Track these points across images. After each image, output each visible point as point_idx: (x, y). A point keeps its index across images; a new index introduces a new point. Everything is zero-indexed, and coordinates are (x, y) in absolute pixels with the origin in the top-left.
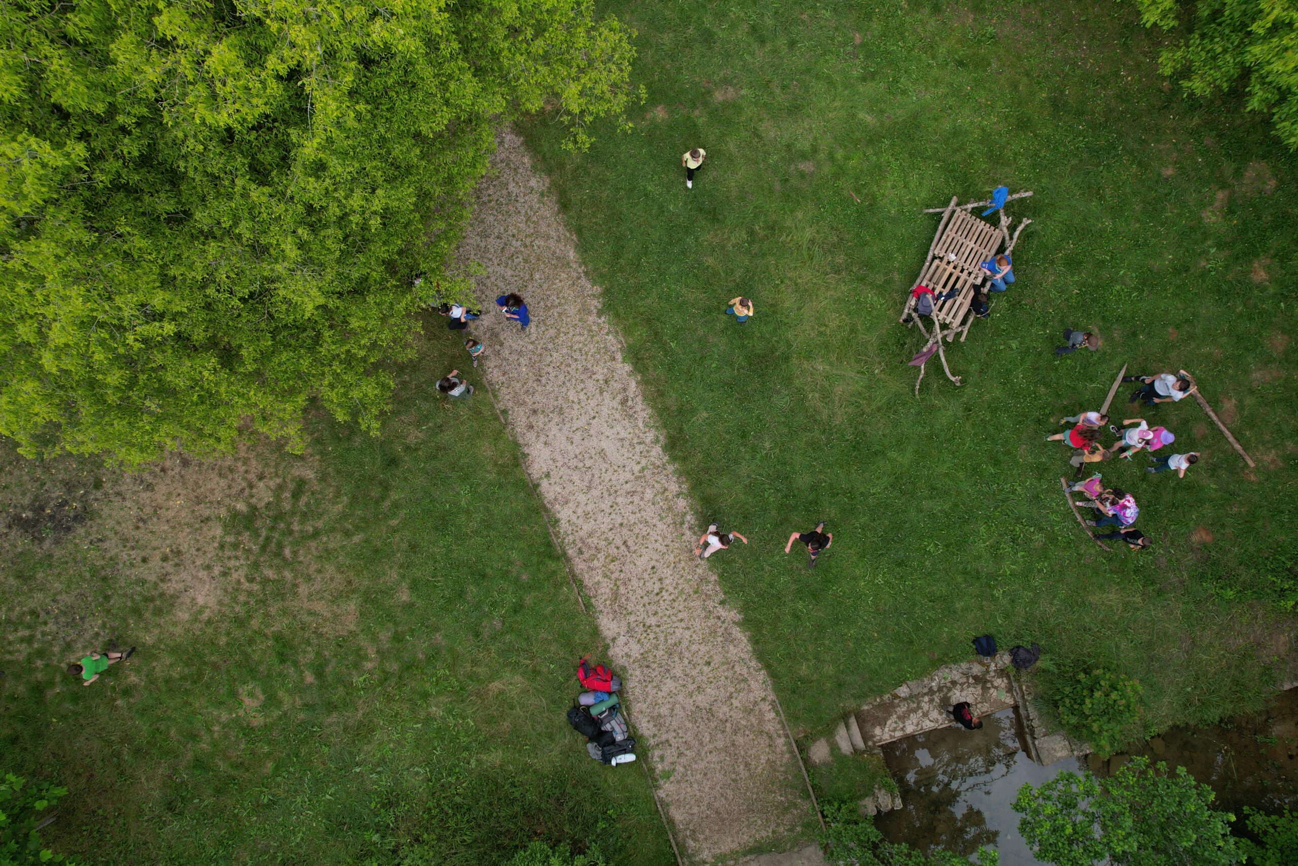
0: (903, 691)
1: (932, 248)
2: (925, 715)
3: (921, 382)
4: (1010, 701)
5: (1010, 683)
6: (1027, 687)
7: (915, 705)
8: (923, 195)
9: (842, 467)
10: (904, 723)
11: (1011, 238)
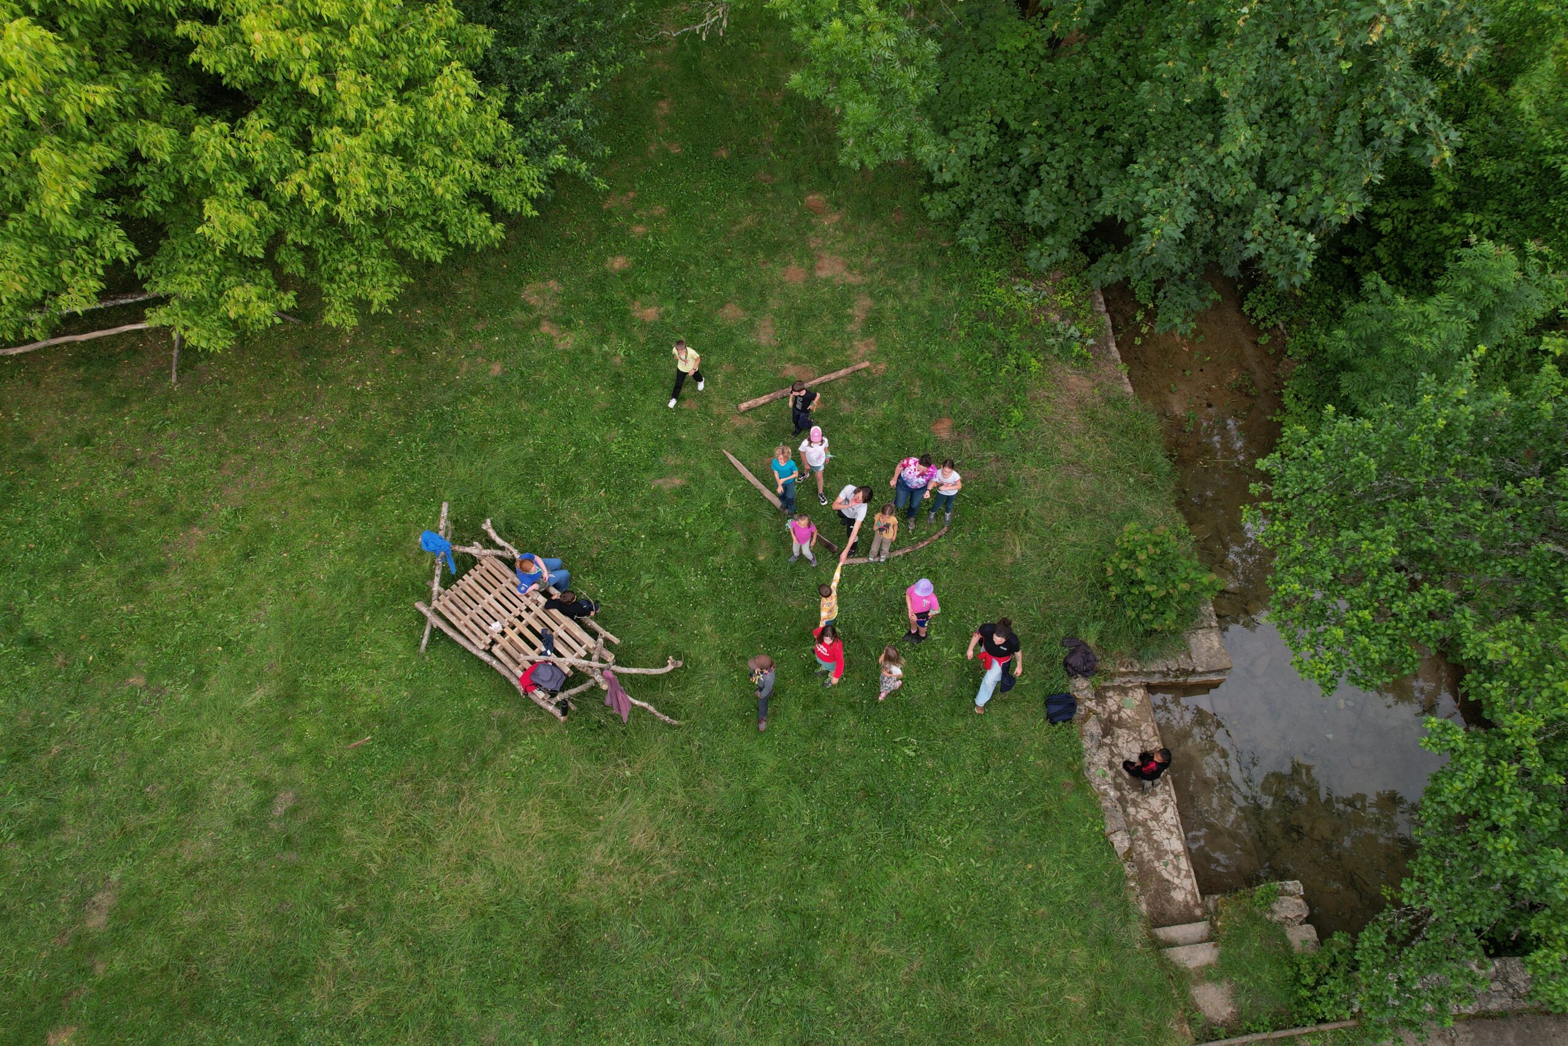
0: (1121, 842)
1: (475, 652)
2: (1156, 817)
3: (663, 712)
4: (1140, 693)
5: (1114, 688)
6: (1122, 665)
7: (1141, 829)
8: (399, 647)
9: (758, 862)
10: (1167, 852)
11: (502, 548)
